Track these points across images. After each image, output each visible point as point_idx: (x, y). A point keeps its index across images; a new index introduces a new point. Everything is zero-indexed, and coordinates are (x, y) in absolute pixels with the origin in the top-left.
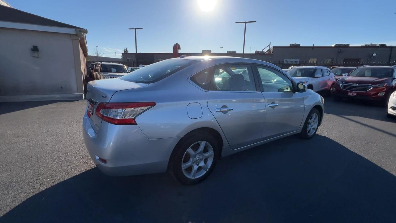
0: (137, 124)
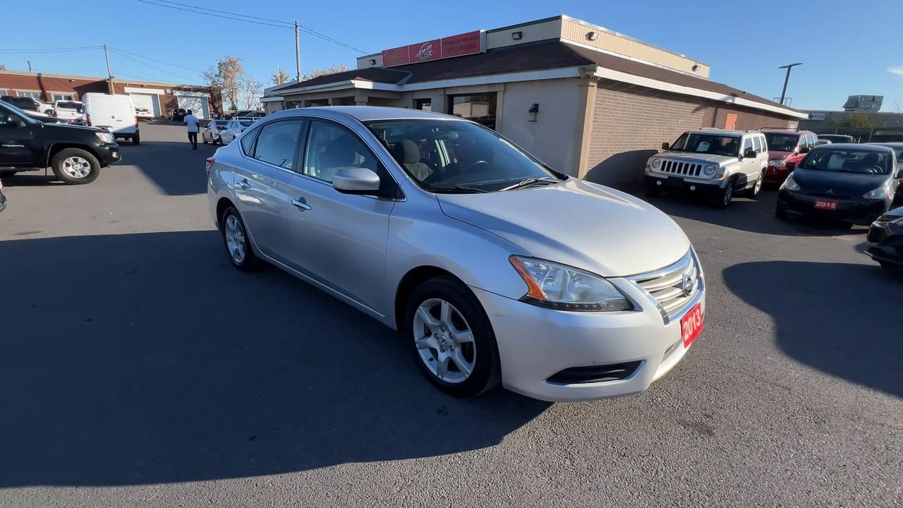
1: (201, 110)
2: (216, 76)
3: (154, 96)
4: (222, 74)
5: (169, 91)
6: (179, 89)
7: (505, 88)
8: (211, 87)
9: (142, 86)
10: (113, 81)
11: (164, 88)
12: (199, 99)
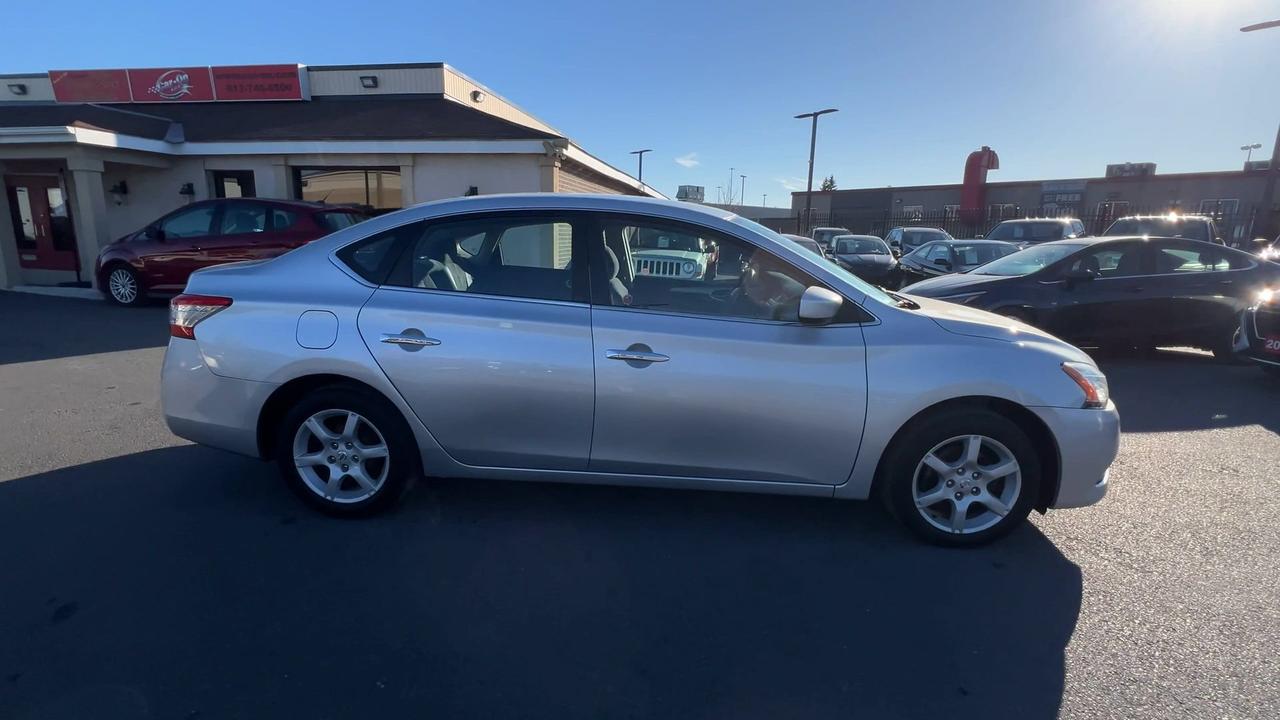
0: (194, 338)
7: (414, 163)
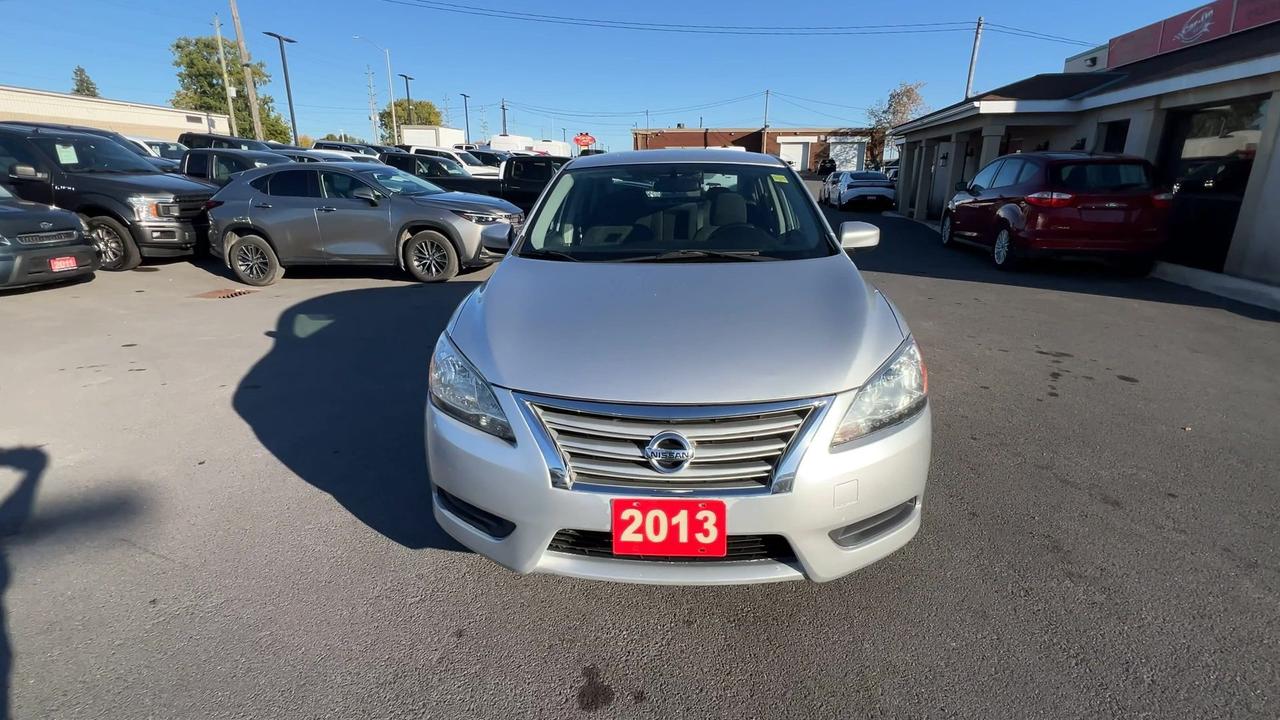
1: (855, 160)
2: (884, 112)
3: (806, 144)
4: (891, 110)
5: (822, 138)
6: (835, 134)
8: (873, 128)
9: (795, 134)
10: (767, 130)
11: (818, 134)
12: (855, 146)
